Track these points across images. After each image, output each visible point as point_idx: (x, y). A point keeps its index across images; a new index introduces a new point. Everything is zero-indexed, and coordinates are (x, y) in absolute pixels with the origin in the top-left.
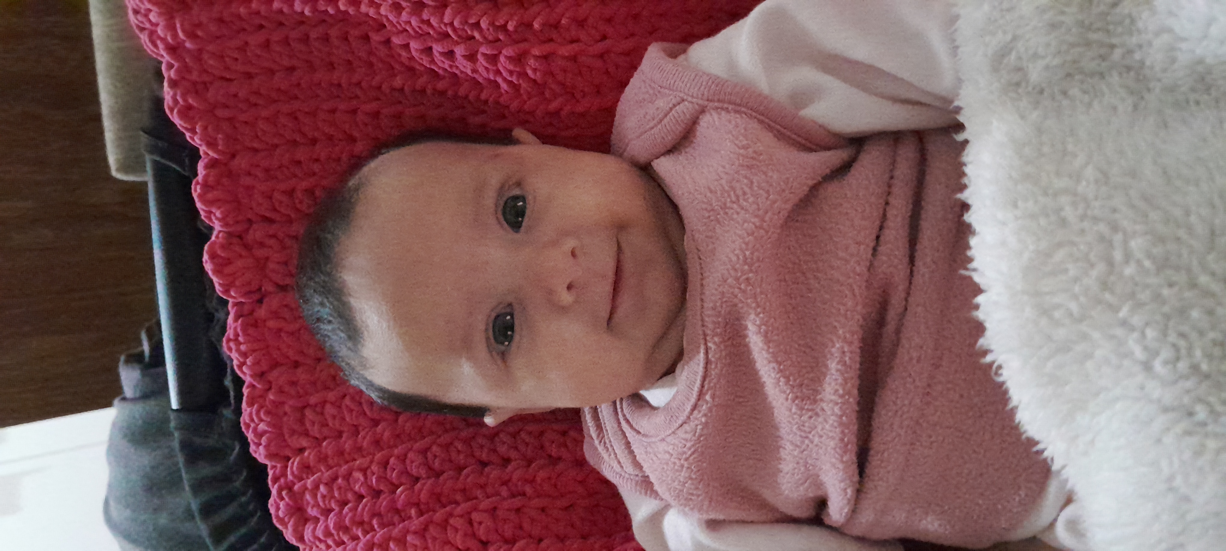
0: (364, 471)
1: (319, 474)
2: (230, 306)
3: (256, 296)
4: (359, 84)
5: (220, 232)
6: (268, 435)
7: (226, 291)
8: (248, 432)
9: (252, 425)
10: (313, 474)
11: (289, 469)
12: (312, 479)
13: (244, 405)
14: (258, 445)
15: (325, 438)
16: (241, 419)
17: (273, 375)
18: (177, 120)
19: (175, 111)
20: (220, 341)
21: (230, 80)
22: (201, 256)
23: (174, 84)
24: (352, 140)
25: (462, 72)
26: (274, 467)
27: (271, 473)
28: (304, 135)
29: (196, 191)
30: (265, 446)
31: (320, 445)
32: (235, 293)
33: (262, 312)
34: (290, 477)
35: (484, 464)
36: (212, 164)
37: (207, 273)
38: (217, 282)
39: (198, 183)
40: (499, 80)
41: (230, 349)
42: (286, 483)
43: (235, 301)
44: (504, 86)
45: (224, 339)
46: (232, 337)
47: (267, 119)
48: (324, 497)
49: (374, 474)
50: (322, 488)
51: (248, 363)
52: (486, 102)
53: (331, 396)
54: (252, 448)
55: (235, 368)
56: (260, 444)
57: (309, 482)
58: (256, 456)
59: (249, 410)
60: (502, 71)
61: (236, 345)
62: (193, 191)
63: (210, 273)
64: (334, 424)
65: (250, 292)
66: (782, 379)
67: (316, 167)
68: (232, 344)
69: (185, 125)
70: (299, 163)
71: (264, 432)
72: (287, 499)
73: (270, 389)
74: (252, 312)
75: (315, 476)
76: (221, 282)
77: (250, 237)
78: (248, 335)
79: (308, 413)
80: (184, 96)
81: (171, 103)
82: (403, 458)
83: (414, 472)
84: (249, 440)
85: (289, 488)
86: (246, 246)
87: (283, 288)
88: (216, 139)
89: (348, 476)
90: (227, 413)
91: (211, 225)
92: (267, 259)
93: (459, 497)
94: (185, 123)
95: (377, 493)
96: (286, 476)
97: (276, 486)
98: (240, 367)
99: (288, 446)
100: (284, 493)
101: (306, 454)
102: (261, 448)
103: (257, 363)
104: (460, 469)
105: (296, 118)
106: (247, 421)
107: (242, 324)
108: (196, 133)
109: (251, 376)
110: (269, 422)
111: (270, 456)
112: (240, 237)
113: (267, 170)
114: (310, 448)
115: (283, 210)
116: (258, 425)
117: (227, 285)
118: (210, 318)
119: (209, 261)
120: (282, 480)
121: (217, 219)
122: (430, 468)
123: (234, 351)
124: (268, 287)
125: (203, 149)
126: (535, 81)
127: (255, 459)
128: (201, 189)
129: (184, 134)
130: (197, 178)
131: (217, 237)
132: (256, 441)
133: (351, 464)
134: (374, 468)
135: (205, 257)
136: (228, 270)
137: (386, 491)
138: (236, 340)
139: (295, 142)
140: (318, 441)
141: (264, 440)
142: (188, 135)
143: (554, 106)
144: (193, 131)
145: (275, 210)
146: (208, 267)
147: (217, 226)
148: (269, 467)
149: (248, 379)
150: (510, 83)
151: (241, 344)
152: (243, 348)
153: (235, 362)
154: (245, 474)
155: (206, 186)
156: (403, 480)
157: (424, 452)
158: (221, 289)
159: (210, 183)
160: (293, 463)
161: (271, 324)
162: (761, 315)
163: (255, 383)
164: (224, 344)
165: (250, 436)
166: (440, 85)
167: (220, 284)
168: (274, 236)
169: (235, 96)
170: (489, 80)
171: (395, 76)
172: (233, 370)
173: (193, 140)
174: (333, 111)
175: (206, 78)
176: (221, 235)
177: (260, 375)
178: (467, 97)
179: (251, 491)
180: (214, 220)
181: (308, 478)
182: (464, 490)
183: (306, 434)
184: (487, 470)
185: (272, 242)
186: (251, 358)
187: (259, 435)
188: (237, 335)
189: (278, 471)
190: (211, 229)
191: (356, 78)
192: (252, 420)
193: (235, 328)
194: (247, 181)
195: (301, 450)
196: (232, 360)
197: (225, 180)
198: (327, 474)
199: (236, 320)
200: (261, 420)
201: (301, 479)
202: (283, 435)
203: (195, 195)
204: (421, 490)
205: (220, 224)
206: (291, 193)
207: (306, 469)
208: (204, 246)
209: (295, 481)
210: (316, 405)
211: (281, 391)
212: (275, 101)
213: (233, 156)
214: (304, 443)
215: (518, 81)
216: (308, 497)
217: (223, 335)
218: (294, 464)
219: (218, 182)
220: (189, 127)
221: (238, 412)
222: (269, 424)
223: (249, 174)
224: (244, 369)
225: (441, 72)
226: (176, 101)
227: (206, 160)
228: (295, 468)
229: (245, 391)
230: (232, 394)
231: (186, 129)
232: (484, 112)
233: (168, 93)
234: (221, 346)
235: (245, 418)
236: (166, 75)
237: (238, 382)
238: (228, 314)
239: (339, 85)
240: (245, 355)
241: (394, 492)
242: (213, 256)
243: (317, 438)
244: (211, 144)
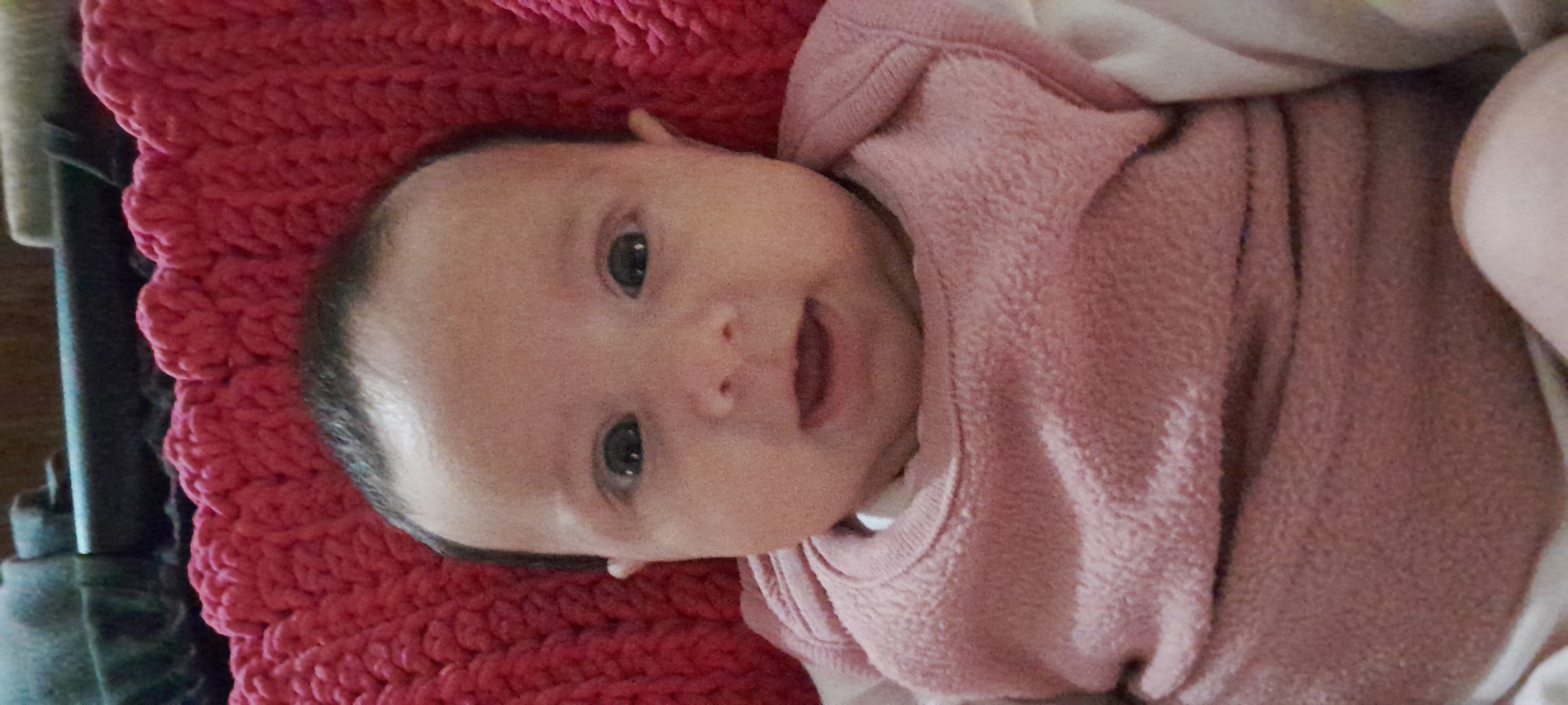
0: (386, 641)
1: (314, 649)
2: (177, 387)
3: (220, 373)
4: (392, 39)
5: (165, 269)
6: (232, 588)
7: (172, 364)
8: (199, 585)
9: (207, 574)
10: (304, 650)
11: (265, 644)
12: (302, 656)
13: (195, 543)
14: (215, 605)
15: (324, 592)
16: (190, 568)
17: (242, 496)
18: (101, 92)
19: (99, 78)
20: (160, 443)
21: (188, 30)
22: (134, 307)
23: (98, 34)
24: (380, 128)
25: (555, 13)
26: (241, 640)
27: (234, 650)
28: (303, 118)
29: (129, 203)
30: (228, 609)
31: (317, 605)
32: (187, 365)
33: (228, 396)
34: (267, 655)
35: (577, 629)
36: (158, 164)
37: (141, 335)
38: (157, 348)
39: (132, 193)
40: (616, 25)
41: (175, 454)
42: (259, 665)
43: (185, 378)
44: (622, 34)
45: (167, 440)
46: (179, 434)
47: (246, 94)
48: (321, 683)
49: (403, 646)
50: (320, 672)
51: (205, 475)
52: (591, 63)
53: (336, 527)
54: (206, 609)
55: (183, 485)
56: (219, 604)
57: (298, 664)
58: (212, 623)
59: (202, 551)
60: (622, 9)
61: (185, 447)
62: (124, 206)
63: (147, 334)
64: (340, 571)
65: (211, 365)
66: (1089, 472)
67: (319, 171)
68: (179, 448)
69: (112, 98)
70: (292, 164)
71: (228, 584)
72: (262, 693)
73: (237, 517)
74: (211, 398)
75: (308, 652)
76: (165, 347)
77: (212, 281)
78: (206, 431)
79: (298, 553)
80: (114, 55)
81: (92, 66)
82: (451, 622)
83: (468, 643)
84: (202, 598)
85: (265, 673)
86: (207, 294)
87: (262, 359)
88: (164, 124)
89: (359, 654)
90: (169, 557)
91: (151, 257)
92: (241, 313)
93: (540, 680)
94: (114, 94)
95: (407, 677)
96: (258, 654)
97: (243, 671)
98: (190, 483)
99: (264, 606)
100: (256, 682)
101: (294, 618)
102: (221, 611)
103: (218, 476)
104: (541, 637)
105: (293, 94)
106: (200, 568)
107: (195, 417)
108: (130, 112)
109: (208, 496)
110: (236, 569)
111: (236, 622)
112: (198, 279)
113: (244, 175)
114: (300, 608)
115: (264, 237)
116: (215, 573)
117: (176, 353)
118: (145, 408)
119: (145, 315)
120: (254, 662)
121: (162, 248)
122: (493, 636)
123: (181, 458)
124: (239, 357)
125: (143, 139)
126: (672, 24)
127: (211, 630)
128: (137, 201)
129: (112, 115)
130: (132, 186)
131: (161, 277)
132: (213, 599)
133: (366, 632)
134: (404, 637)
135: (141, 309)
136: (176, 329)
137: (424, 672)
138: (185, 440)
139: (288, 133)
140: (314, 598)
141: (225, 598)
142: (119, 116)
143: (700, 62)
144: (127, 110)
145: (254, 236)
146: (144, 322)
147: (162, 261)
148: (233, 641)
149: (202, 502)
150: (632, 28)
151: (192, 444)
152: (196, 452)
153: (183, 477)
154: (193, 652)
155: (146, 197)
156: (450, 656)
157: (484, 612)
158: (164, 359)
159: (152, 194)
160: (272, 633)
161: (244, 414)
162: (1054, 372)
163: (214, 509)
164: (166, 447)
165: (203, 591)
166: (520, 38)
167: (164, 352)
168: (252, 278)
169: (198, 55)
170: (598, 25)
171: (448, 24)
172: (179, 489)
173: (129, 125)
174: (349, 83)
175: (149, 25)
176: (167, 275)
177: (222, 496)
178: (561, 56)
179: (202, 680)
180: (156, 249)
181: (297, 656)
182: (547, 669)
183: (295, 586)
184: (583, 637)
185: (247, 287)
186: (209, 467)
187: (218, 590)
188: (187, 432)
189: (246, 648)
190: (151, 266)
191: (386, 30)
192: (208, 566)
193: (185, 424)
194: (209, 191)
195: (286, 613)
196: (177, 473)
197: (176, 190)
198: (326, 650)
199: (185, 410)
200: (222, 566)
201: (284, 657)
202: (255, 589)
203: (127, 212)
204: (477, 673)
205: (167, 256)
206: (279, 211)
207: (294, 641)
208: (138, 290)
209: (276, 660)
210: (312, 541)
211: (255, 520)
212: (261, 67)
213: (192, 150)
214: (290, 599)
215: (646, 24)
216: (296, 686)
217: (164, 433)
218: (273, 637)
219: (165, 193)
220: (119, 102)
221: (185, 555)
222: (236, 571)
223: (215, 180)
224: (198, 485)
225: (521, 14)
226: (101, 63)
227: (147, 158)
228: (275, 643)
229: (198, 521)
230: (177, 525)
231: (118, 107)
232: (586, 82)
233: (89, 49)
234: (161, 451)
235: (196, 563)
236: (85, 21)
237: (187, 508)
238: (173, 400)
239: (362, 42)
240: (197, 462)
241: (437, 674)
242: (154, 308)
243: (311, 594)
244: (157, 130)
